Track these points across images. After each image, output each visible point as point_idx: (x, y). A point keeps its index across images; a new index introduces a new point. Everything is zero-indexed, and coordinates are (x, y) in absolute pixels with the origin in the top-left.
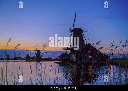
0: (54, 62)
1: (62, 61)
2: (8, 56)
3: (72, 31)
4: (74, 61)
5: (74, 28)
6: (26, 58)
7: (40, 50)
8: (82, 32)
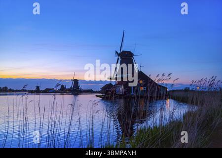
0: (96, 96)
1: (106, 94)
2: (38, 87)
3: (119, 55)
4: (121, 94)
5: (122, 51)
6: (60, 89)
7: (78, 79)
8: (132, 57)
